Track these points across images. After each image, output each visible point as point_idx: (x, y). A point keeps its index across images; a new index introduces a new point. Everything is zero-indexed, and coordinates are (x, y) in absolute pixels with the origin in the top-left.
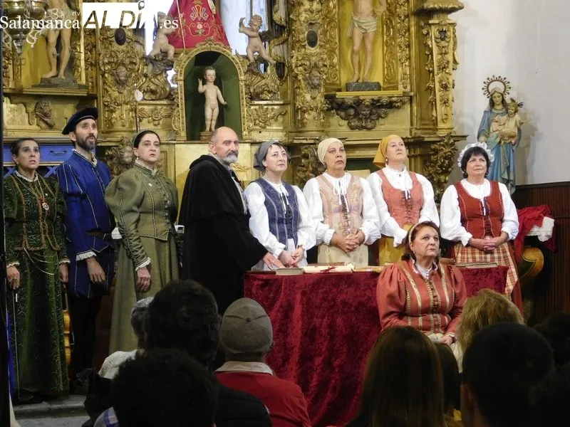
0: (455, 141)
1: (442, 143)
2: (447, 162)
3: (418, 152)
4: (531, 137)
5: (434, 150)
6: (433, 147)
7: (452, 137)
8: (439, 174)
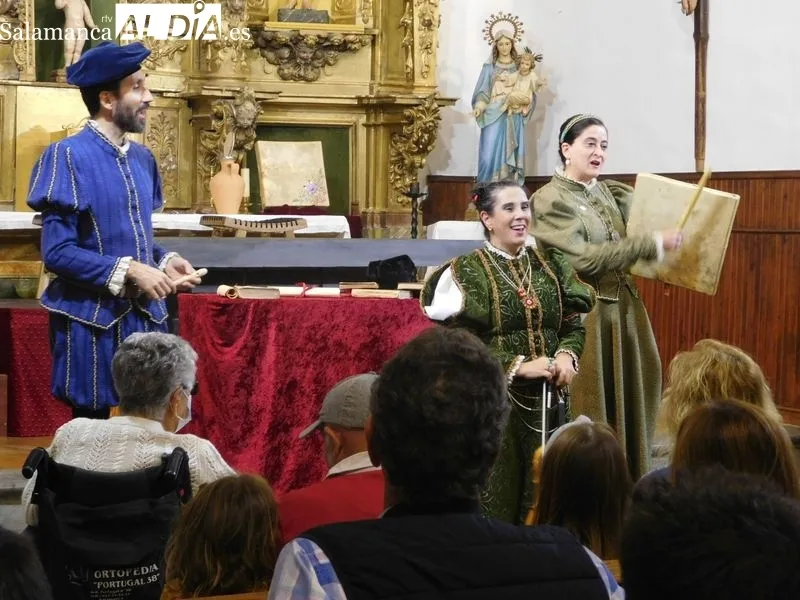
0: (440, 106)
1: (421, 108)
2: (426, 136)
3: (382, 119)
4: (547, 107)
5: (408, 118)
6: (407, 112)
7: (436, 99)
8: (413, 154)
